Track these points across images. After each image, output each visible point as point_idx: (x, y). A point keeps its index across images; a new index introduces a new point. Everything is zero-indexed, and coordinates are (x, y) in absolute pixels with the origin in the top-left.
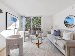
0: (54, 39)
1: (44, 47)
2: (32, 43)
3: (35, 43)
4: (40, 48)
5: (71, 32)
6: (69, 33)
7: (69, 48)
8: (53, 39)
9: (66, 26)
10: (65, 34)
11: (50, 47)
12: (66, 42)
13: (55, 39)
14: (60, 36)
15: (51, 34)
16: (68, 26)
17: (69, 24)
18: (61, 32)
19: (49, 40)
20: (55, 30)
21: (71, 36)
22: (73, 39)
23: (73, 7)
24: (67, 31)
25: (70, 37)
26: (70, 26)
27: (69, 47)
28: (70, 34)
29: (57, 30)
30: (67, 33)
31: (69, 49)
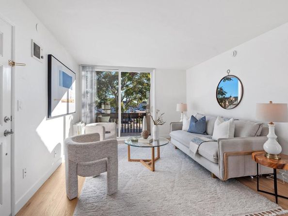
0: (191, 143)
1: (167, 167)
2: (130, 160)
3: (139, 161)
4: (158, 171)
5: (231, 120)
6: (227, 123)
7: (227, 156)
8: (189, 144)
9: (221, 105)
10: (218, 125)
11: (183, 165)
12: (220, 143)
13: (194, 141)
14: (205, 133)
15: (181, 129)
16: (225, 104)
17: (227, 98)
18: (208, 121)
19: (176, 148)
20: (192, 116)
21: (230, 129)
22: (235, 137)
23: (236, 52)
24: (222, 117)
25: (228, 132)
26: (231, 103)
27: (226, 154)
28: (229, 124)
29: (198, 118)
30: (222, 122)
31: (227, 159)
